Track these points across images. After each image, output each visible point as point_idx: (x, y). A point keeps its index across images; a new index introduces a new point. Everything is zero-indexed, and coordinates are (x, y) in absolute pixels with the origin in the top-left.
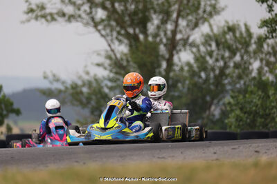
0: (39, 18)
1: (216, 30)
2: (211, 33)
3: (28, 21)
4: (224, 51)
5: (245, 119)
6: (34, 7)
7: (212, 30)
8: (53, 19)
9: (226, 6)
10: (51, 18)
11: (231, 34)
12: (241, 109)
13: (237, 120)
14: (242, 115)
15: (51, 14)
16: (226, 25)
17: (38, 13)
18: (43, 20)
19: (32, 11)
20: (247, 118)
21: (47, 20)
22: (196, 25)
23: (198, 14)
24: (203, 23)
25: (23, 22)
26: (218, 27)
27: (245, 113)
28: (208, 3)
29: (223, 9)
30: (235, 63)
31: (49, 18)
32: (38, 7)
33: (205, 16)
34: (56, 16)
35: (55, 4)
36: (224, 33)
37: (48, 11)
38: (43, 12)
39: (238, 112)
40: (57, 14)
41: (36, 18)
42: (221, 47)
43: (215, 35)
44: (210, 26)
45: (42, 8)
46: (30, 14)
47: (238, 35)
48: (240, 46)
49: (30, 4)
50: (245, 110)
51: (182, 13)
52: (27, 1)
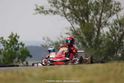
2: (117, 19)
3: (36, 13)
4: (123, 27)
6: (39, 8)
7: (118, 18)
8: (47, 13)
10: (46, 13)
15: (47, 11)
17: (41, 10)
18: (43, 14)
19: (38, 9)
21: (45, 14)
22: (110, 16)
23: (111, 11)
24: (113, 15)
25: (34, 14)
26: (120, 17)
28: (116, 6)
29: (122, 9)
31: (45, 13)
32: (40, 7)
33: (114, 12)
34: (48, 12)
35: (48, 6)
37: (45, 10)
38: (43, 10)
40: (49, 11)
41: (40, 13)
42: (122, 25)
43: (119, 20)
44: (117, 16)
46: (37, 11)
49: (37, 6)
51: (104, 11)
52: (36, 5)
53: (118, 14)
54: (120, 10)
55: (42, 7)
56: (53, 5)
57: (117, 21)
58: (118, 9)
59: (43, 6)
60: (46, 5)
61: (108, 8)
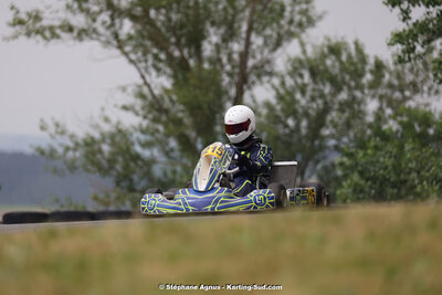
0: (33, 34)
1: (311, 52)
2: (302, 57)
3: (15, 37)
4: (324, 84)
5: (367, 189)
6: (23, 16)
7: (304, 52)
8: (54, 36)
10: (51, 33)
11: (333, 57)
12: (361, 173)
13: (355, 190)
14: (362, 182)
15: (51, 28)
16: (326, 43)
17: (30, 25)
18: (39, 37)
19: (21, 22)
20: (371, 188)
21: (45, 38)
22: (278, 44)
23: (280, 27)
24: (289, 40)
25: (6, 39)
26: (314, 47)
27: (367, 180)
28: (297, 8)
29: (320, 17)
30: (341, 104)
31: (48, 34)
32: (29, 15)
33: (293, 29)
34: (58, 31)
35: (57, 11)
36: (324, 56)
37: (45, 23)
38: (38, 25)
39: (356, 177)
40: (61, 27)
41: (28, 34)
42: (318, 79)
43: (308, 60)
44: (302, 44)
45: (37, 17)
46: (18, 28)
47: (344, 58)
48: (347, 77)
49: (18, 12)
50: (367, 175)
51: (255, 25)
52: (12, 8)
53: (303, 36)
54: (311, 22)
55: (33, 14)
56: (76, 5)
57: (300, 62)
58: (304, 20)
59: (38, 12)
60: (48, 7)
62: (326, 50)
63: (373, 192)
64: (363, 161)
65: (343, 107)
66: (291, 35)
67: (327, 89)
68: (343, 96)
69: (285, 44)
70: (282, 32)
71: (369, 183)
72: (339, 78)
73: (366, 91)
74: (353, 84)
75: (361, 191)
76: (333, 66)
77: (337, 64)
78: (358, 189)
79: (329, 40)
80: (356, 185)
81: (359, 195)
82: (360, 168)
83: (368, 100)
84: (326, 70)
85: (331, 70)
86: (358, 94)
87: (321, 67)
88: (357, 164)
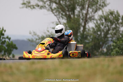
0: (28, 7)
1: (105, 14)
2: (102, 15)
3: (23, 8)
4: (108, 23)
6: (25, 2)
7: (103, 14)
8: (34, 8)
9: (109, 3)
11: (111, 15)
12: (118, 48)
13: (116, 52)
14: (119, 50)
15: (33, 6)
16: (109, 11)
17: (27, 5)
18: (30, 8)
19: (24, 4)
20: (121, 52)
21: (31, 8)
22: (96, 11)
23: (97, 6)
24: (99, 10)
26: (106, 12)
27: (120, 49)
28: (102, 1)
29: (108, 4)
30: (113, 28)
31: (32, 7)
32: (27, 2)
33: (100, 7)
34: (35, 7)
36: (108, 15)
37: (31, 4)
38: (29, 5)
39: (117, 49)
40: (36, 5)
41: (26, 7)
42: (107, 21)
43: (104, 16)
44: (103, 11)
45: (29, 3)
47: (114, 16)
50: (120, 48)
51: (90, 6)
53: (103, 9)
54: (105, 5)
55: (28, 1)
57: (102, 16)
58: (104, 4)
61: (94, 3)
62: (109, 13)
63: (122, 53)
64: (119, 44)
65: (113, 29)
66: (100, 9)
67: (109, 24)
68: (114, 26)
69: (98, 11)
70: (97, 8)
71: (121, 50)
72: (113, 21)
73: (120, 25)
74: (116, 22)
75: (118, 53)
76: (111, 17)
77: (112, 17)
78: (117, 52)
79: (110, 10)
80: (117, 51)
81: (118, 54)
82: (118, 46)
83: (120, 27)
84: (109, 19)
85: (110, 19)
86: (118, 25)
87: (108, 18)
88: (117, 45)
